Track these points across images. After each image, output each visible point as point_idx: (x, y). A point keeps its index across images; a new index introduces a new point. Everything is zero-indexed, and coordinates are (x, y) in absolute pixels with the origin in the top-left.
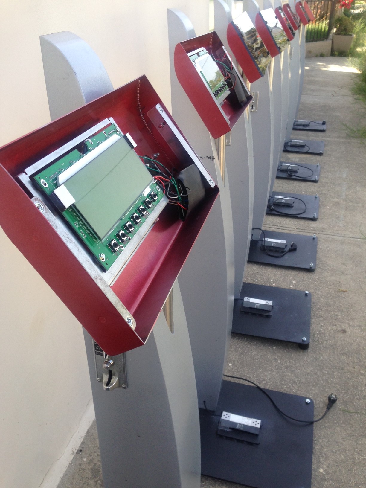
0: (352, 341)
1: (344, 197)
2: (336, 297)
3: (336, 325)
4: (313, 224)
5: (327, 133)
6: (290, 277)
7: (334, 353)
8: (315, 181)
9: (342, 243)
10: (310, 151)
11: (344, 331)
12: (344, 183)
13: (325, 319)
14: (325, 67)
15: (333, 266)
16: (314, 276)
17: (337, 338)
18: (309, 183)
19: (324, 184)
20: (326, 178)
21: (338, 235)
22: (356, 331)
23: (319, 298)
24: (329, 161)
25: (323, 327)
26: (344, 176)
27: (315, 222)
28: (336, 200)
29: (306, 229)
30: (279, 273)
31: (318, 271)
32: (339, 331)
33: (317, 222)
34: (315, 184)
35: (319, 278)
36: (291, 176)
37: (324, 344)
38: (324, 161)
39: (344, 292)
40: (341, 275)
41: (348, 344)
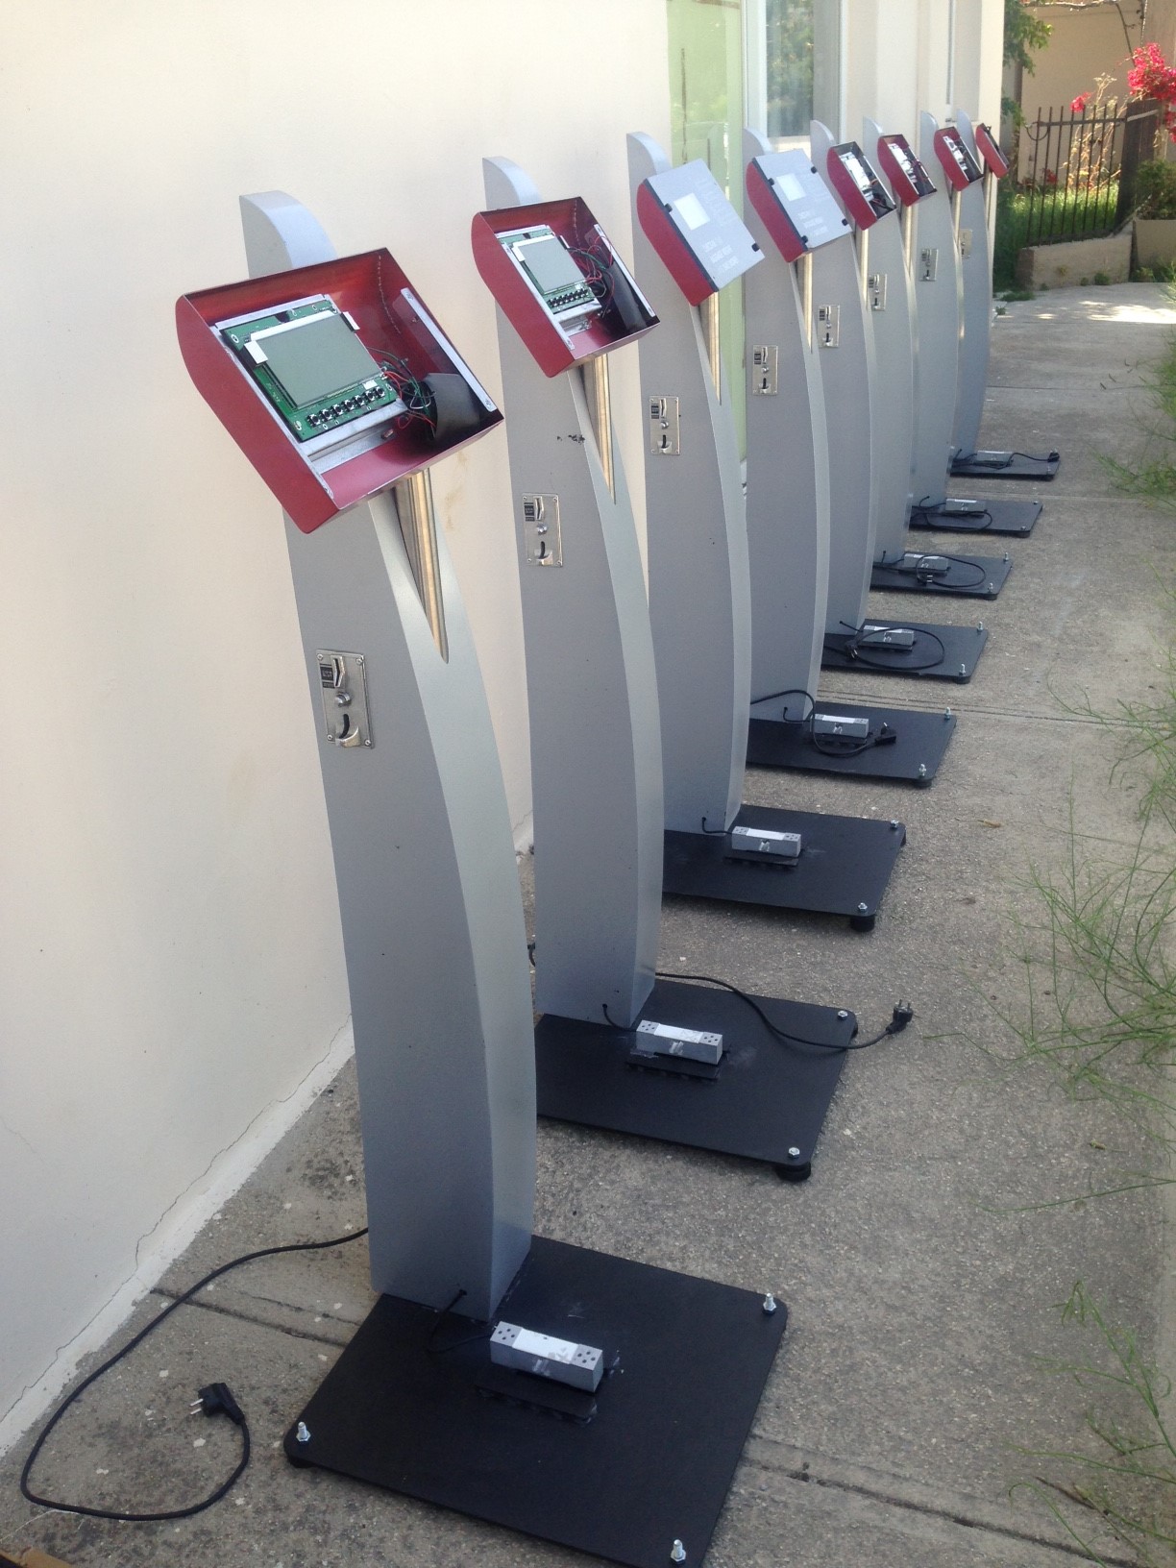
0: (985, 920)
1: (1057, 632)
2: (969, 837)
3: (953, 890)
4: (955, 691)
5: (1057, 484)
6: (866, 799)
7: (934, 940)
8: (989, 597)
9: (1022, 729)
10: (993, 527)
11: (971, 901)
12: (1069, 600)
13: (931, 879)
14: (1102, 311)
15: (982, 777)
16: (929, 797)
17: (950, 912)
18: (972, 601)
19: (1012, 602)
20: (1021, 588)
21: (1015, 713)
22: (999, 901)
23: (928, 838)
24: (1043, 550)
25: (922, 892)
26: (1075, 584)
27: (963, 687)
28: (1036, 638)
29: (934, 700)
30: (841, 790)
31: (940, 785)
32: (958, 900)
33: (969, 687)
34: (987, 603)
35: (939, 799)
36: (925, 584)
37: (914, 925)
38: (1029, 551)
39: (995, 827)
40: (998, 794)
41: (973, 924)
